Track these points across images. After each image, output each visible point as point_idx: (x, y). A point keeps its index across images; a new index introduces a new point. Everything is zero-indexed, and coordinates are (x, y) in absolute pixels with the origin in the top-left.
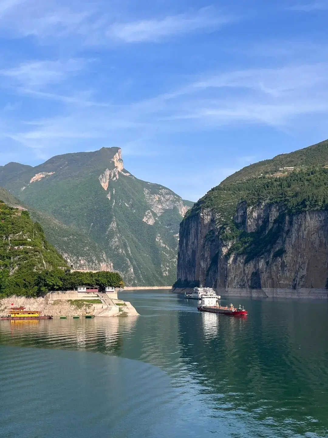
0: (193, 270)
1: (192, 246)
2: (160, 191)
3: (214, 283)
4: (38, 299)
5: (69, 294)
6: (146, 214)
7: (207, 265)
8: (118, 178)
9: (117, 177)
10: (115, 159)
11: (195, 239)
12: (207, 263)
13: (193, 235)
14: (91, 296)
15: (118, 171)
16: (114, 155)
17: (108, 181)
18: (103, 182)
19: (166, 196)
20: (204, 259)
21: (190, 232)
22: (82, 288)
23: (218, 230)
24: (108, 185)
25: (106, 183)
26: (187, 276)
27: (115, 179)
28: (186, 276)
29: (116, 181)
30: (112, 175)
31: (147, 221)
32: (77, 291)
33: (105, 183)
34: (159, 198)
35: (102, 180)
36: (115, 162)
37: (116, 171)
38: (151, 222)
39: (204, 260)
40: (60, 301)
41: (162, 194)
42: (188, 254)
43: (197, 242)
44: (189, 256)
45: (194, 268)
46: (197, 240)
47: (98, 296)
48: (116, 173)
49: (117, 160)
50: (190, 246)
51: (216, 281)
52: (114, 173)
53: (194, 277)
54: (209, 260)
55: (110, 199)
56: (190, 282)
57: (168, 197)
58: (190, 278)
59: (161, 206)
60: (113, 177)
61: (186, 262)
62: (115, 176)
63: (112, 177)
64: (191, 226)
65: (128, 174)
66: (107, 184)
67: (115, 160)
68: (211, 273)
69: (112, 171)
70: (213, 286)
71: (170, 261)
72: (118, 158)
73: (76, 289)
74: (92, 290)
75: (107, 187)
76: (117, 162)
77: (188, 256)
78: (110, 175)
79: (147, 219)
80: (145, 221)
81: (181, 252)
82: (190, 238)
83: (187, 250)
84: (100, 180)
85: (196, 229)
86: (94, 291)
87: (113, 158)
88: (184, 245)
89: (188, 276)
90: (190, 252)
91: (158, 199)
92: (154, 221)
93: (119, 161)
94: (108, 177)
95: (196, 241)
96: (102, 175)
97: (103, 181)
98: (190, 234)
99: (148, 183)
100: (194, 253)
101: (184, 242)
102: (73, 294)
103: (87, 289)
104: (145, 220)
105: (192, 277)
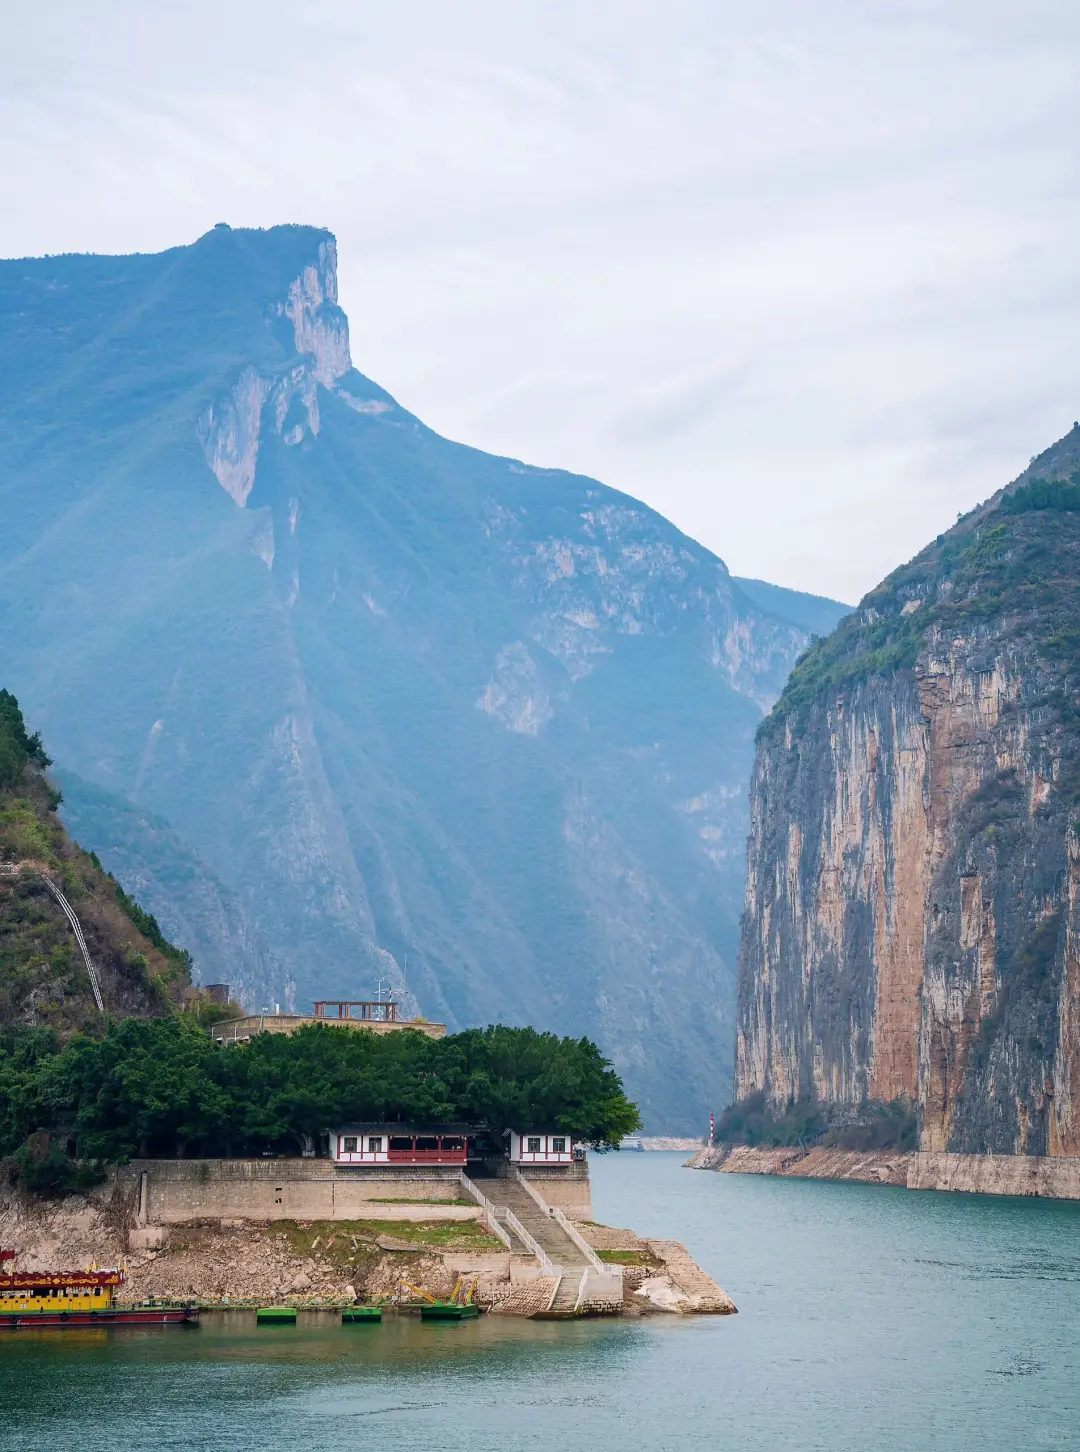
0: (855, 1034)
1: (849, 878)
2: (585, 516)
3: (1025, 1123)
4: (59, 1218)
5: (272, 1180)
6: (502, 663)
7: (971, 1004)
8: (315, 430)
9: (314, 423)
10: (299, 307)
11: (866, 832)
12: (975, 987)
13: (855, 801)
14: (422, 1196)
15: (320, 387)
16: (294, 280)
17: (254, 446)
18: (225, 456)
19: (625, 552)
20: (950, 959)
21: (832, 788)
22: (363, 1143)
23: (1050, 775)
24: (252, 476)
25: (239, 458)
26: (809, 1070)
27: (298, 434)
28: (807, 1068)
29: (306, 448)
30: (282, 410)
31: (502, 708)
32: (326, 1165)
33: (233, 464)
34: (580, 564)
35: (215, 443)
36: (298, 325)
37: (302, 385)
38: (528, 719)
39: (950, 972)
40: (214, 1227)
41: (601, 540)
42: (817, 928)
43: (888, 848)
44: (821, 941)
45: (858, 1018)
46: (886, 833)
47: (465, 1200)
48: (308, 400)
49: (313, 313)
50: (832, 875)
51: (1043, 1112)
52: (295, 399)
53: (861, 1078)
54: (985, 966)
55: (270, 567)
56: (832, 1110)
57: (638, 557)
58: (830, 1088)
59: (592, 616)
60: (288, 427)
61: (805, 980)
62: (297, 414)
63: (279, 425)
64: (845, 744)
65: (379, 407)
66: (248, 466)
67: (296, 313)
68: (1005, 1054)
69: (280, 380)
70: (1020, 1141)
71: (655, 969)
72: (318, 299)
73: (322, 1151)
74: (427, 1153)
75: (250, 486)
76: (313, 324)
77: (814, 938)
78: (267, 414)
79: (502, 699)
80: (490, 710)
81: (767, 912)
82: (837, 821)
83: (810, 902)
84: (202, 438)
85: (877, 759)
86: (440, 1163)
87: (283, 297)
88: (793, 863)
89: (818, 1071)
90: (831, 918)
91: (569, 570)
92: (551, 714)
93: (325, 323)
94: (253, 422)
95: (874, 841)
96: (218, 413)
97: (225, 446)
98: (831, 798)
99: (512, 468)
100: (860, 920)
101: (791, 849)
102: (304, 1180)
103: (394, 1145)
104: (490, 702)
105: (849, 1078)
